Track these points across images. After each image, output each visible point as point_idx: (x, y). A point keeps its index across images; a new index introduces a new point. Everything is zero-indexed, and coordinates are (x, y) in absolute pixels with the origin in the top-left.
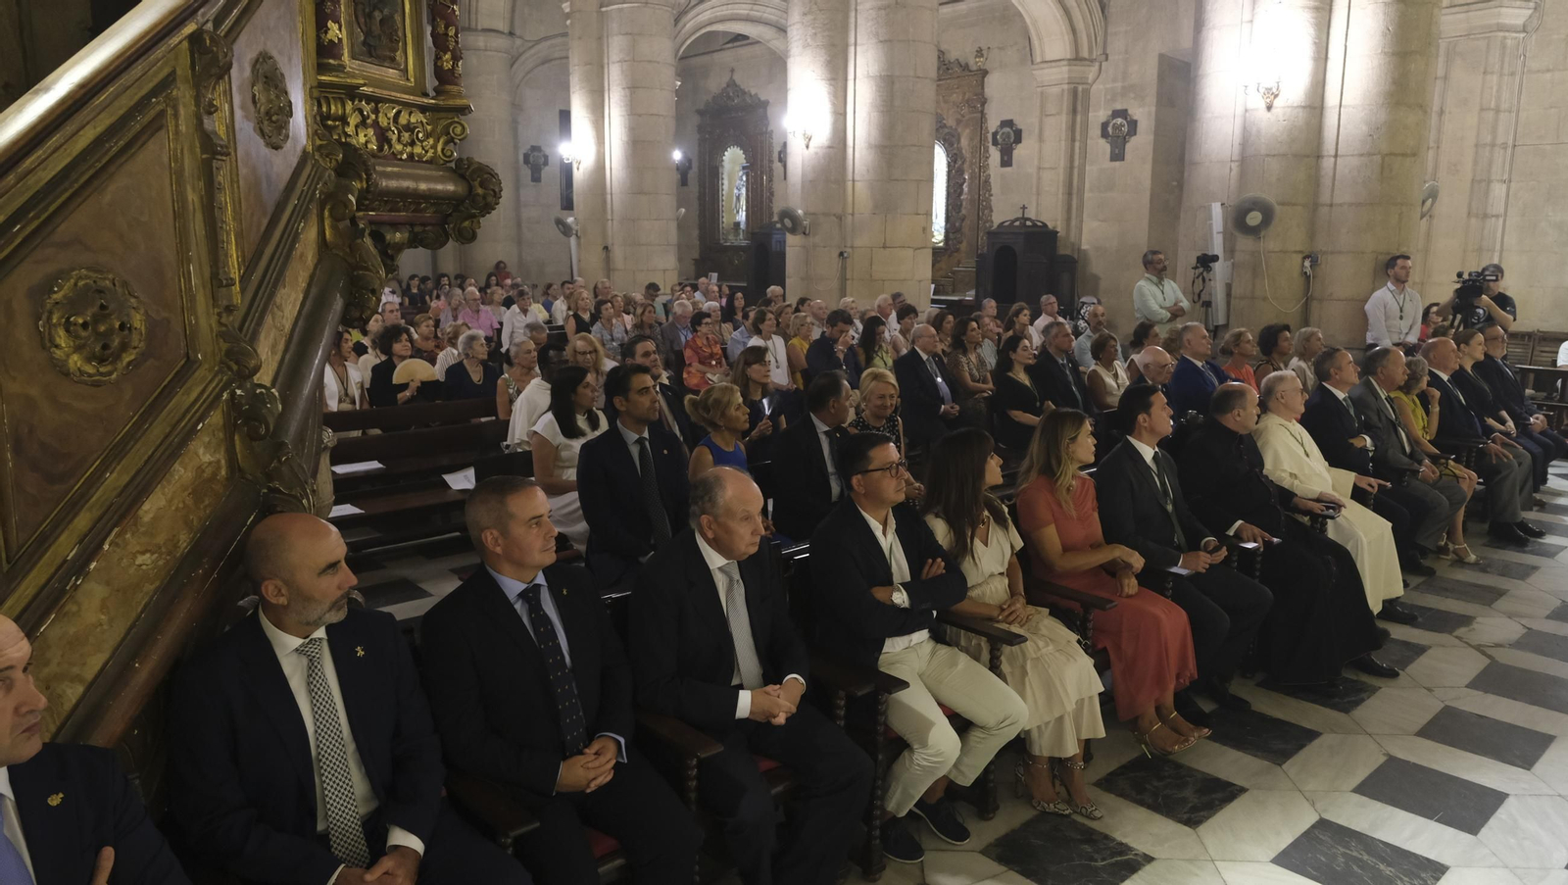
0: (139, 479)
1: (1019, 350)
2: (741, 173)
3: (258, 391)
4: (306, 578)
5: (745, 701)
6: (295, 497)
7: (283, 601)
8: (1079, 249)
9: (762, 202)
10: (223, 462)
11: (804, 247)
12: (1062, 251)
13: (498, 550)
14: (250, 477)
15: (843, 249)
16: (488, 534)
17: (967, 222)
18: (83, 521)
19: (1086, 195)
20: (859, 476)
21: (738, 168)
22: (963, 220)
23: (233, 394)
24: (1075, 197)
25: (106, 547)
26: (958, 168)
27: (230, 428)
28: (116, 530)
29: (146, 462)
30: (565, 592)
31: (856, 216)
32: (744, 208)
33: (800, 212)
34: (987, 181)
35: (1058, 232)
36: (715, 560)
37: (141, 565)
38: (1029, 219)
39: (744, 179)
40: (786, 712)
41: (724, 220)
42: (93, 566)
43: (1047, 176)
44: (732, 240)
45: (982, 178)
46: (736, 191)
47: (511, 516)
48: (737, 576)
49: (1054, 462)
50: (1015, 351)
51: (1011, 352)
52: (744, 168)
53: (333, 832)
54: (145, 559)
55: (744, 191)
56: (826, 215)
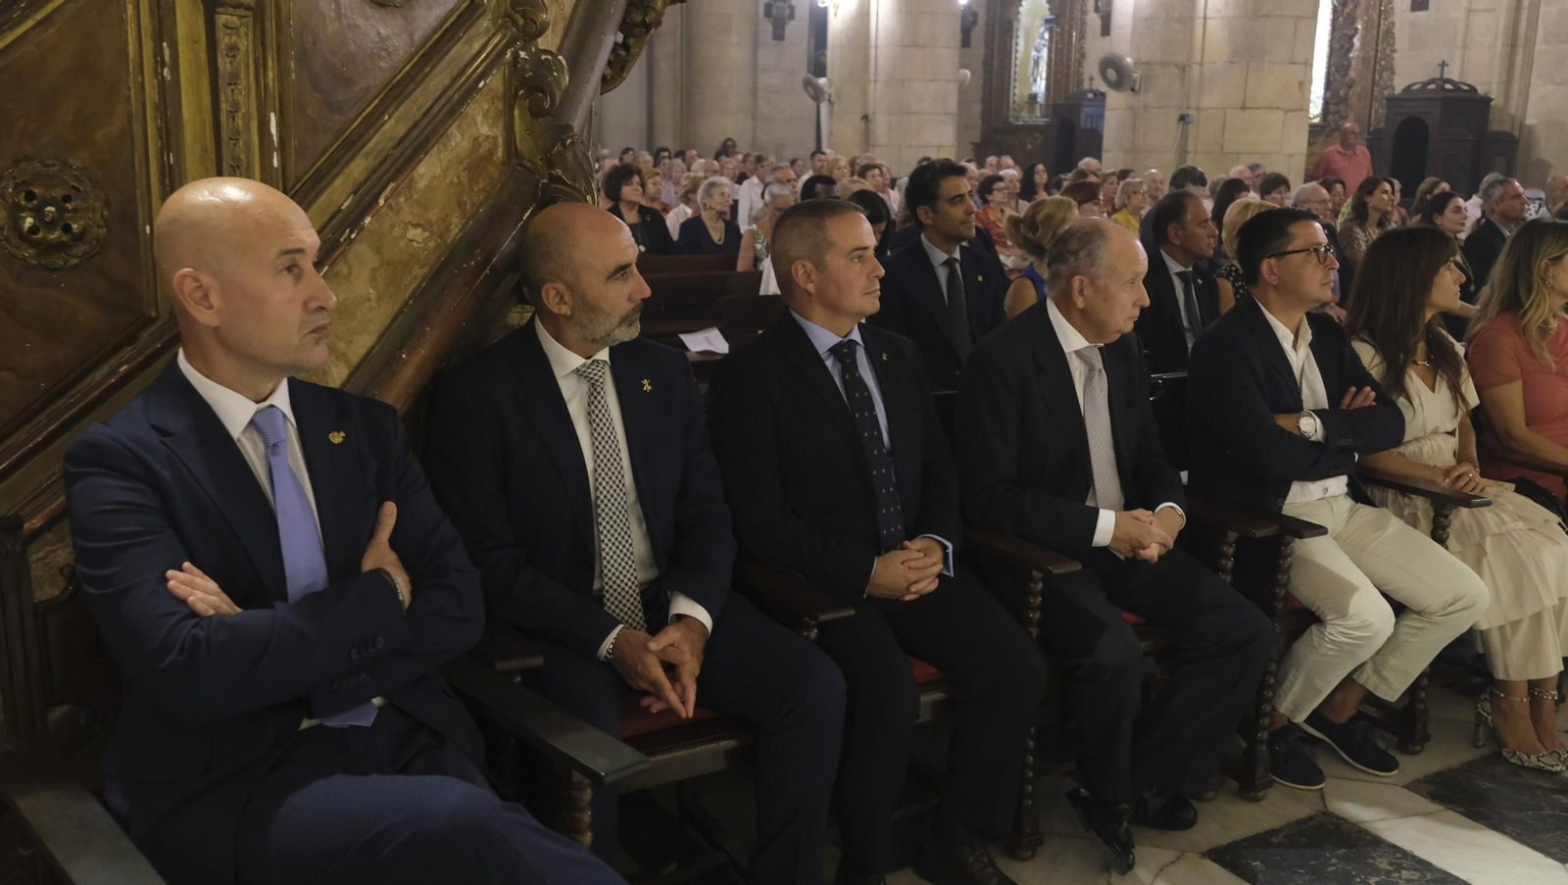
0: (415, 134)
1: (1448, 212)
2: (1042, 29)
3: (543, 57)
4: (594, 285)
5: (1107, 525)
6: (579, 191)
7: (565, 310)
8: (1522, 125)
9: (1068, 67)
10: (500, 140)
11: (1131, 108)
12: (1495, 126)
13: (811, 287)
14: (528, 164)
15: (1185, 112)
16: (800, 266)
17: (1357, 89)
18: (358, 168)
19: (1538, 48)
20: (1273, 261)
21: (1039, 22)
22: (1350, 87)
23: (516, 56)
24: (1520, 51)
25: (381, 202)
26: (1349, 14)
27: (510, 99)
28: (392, 185)
29: (424, 115)
30: (884, 357)
31: (1205, 66)
32: (1044, 75)
33: (1129, 60)
34: (1389, 32)
35: (1491, 100)
36: (1072, 340)
37: (411, 241)
38: (1449, 81)
39: (1047, 36)
40: (1163, 545)
41: (1017, 91)
42: (368, 220)
43: (1480, 21)
44: (1025, 118)
45: (1383, 28)
46: (1034, 53)
48: (1099, 364)
49: (1522, 293)
50: (1441, 212)
52: (1047, 21)
53: (608, 596)
54: (415, 233)
55: (1045, 52)
56: (1164, 64)
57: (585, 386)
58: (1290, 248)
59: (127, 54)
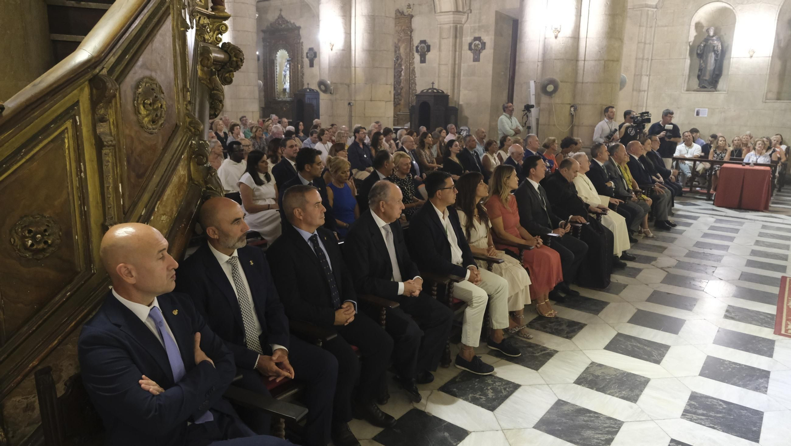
0: (163, 180)
1: (453, 146)
2: (286, 63)
3: (201, 142)
4: (226, 226)
5: (402, 286)
6: (218, 192)
7: (216, 237)
8: (459, 104)
9: (298, 78)
10: (186, 175)
11: (330, 100)
12: (451, 105)
13: (301, 218)
14: (197, 183)
15: (351, 101)
16: (296, 211)
17: (404, 90)
18: (146, 197)
19: (462, 78)
20: (440, 191)
21: (284, 61)
22: (402, 89)
23: (192, 142)
24: (456, 79)
25: (156, 210)
26: (399, 63)
27: (189, 159)
28: (159, 202)
29: (165, 172)
30: (325, 238)
31: (356, 85)
32: (288, 81)
33: (329, 82)
34: (413, 70)
35: (449, 96)
36: (381, 223)
37: (162, 221)
38: (435, 89)
39: (288, 66)
40: (419, 290)
41: (278, 87)
42: (152, 218)
43: (443, 68)
44: (282, 98)
45: (411, 69)
46: (283, 73)
47: (308, 202)
48: (390, 231)
49: (499, 189)
50: (451, 147)
51: (450, 147)
52: (288, 61)
53: (248, 343)
54: (164, 218)
55: (288, 72)
56: (341, 84)
57: (230, 267)
58: (446, 187)
59: (67, 169)
